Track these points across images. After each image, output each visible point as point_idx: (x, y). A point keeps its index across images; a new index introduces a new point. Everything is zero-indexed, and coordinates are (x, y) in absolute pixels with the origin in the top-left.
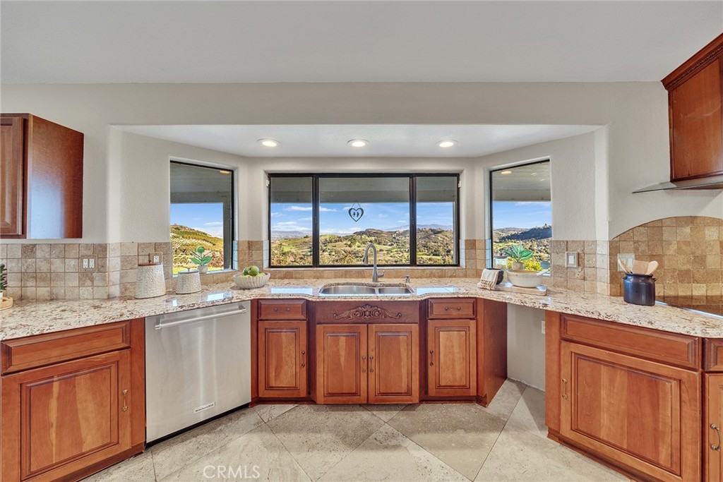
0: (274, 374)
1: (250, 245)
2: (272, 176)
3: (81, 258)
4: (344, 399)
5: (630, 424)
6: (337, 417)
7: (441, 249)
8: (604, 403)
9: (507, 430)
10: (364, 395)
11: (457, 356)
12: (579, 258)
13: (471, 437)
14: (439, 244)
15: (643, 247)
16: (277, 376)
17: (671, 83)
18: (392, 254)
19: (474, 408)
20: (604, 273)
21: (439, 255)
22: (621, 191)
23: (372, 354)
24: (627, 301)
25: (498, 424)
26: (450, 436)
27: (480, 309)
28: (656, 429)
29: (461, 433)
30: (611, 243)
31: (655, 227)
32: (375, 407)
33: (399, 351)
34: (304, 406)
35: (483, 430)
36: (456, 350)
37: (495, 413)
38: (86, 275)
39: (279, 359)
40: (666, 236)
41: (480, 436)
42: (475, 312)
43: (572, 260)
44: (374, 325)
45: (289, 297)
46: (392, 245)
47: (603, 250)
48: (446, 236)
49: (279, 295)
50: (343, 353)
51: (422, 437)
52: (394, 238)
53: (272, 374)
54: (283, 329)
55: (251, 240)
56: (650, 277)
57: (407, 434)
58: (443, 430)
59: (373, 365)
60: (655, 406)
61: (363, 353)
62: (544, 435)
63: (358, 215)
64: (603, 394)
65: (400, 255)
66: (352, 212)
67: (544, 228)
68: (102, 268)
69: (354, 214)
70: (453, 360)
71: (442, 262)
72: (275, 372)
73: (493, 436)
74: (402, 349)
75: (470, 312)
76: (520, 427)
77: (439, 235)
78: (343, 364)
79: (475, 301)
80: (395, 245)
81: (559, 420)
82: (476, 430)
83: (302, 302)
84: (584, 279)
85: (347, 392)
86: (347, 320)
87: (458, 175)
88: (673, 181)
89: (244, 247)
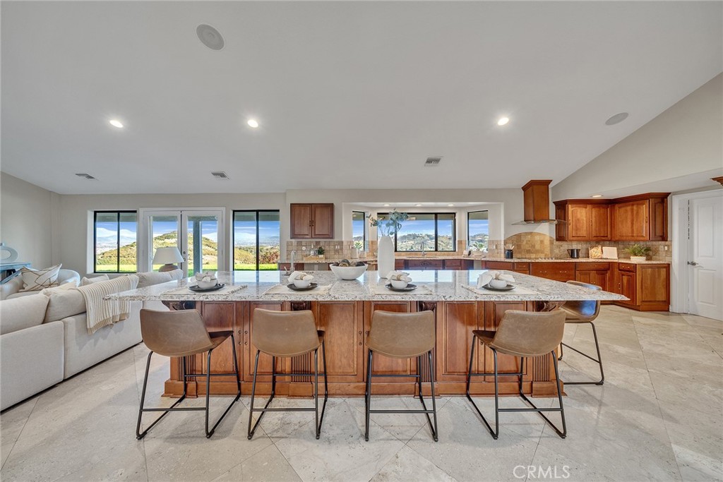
1: (372, 242)
2: (378, 214)
3: (335, 246)
12: (496, 246)
15: (515, 242)
17: (525, 188)
20: (502, 251)
27: (463, 263)
30: (505, 241)
31: (519, 236)
38: (337, 251)
40: (522, 239)
42: (461, 264)
43: (494, 247)
47: (503, 243)
56: (512, 250)
68: (342, 249)
75: (459, 264)
79: (461, 260)
84: (498, 253)
87: (455, 214)
88: (525, 221)
89: (370, 243)
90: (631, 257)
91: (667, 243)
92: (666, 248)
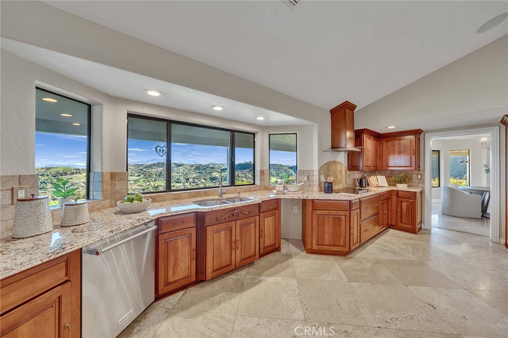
0: (172, 272)
1: (113, 176)
2: (130, 115)
4: (223, 270)
5: (333, 236)
6: (217, 285)
7: (182, 178)
8: (326, 231)
9: (293, 257)
10: (233, 264)
11: (271, 229)
12: (308, 177)
13: (284, 264)
14: (181, 174)
16: (174, 273)
17: (333, 112)
18: (139, 184)
19: (277, 254)
20: (316, 183)
21: (180, 183)
22: (322, 151)
23: (238, 238)
24: (325, 192)
25: (289, 256)
26: (277, 267)
28: (340, 234)
29: (280, 265)
30: (319, 170)
31: (328, 165)
32: (239, 269)
33: (251, 232)
34: (191, 289)
35: (286, 260)
36: (271, 226)
37: (285, 253)
39: (176, 259)
40: (331, 168)
41: (286, 263)
43: (306, 178)
44: (239, 221)
45: (185, 212)
46: (139, 176)
47: (316, 173)
48: (186, 168)
49: (176, 212)
50: (223, 242)
51: (266, 273)
52: (142, 170)
53: (171, 273)
54: (178, 237)
55: (114, 171)
56: (331, 183)
57: (260, 275)
58: (272, 267)
59: (239, 244)
60: (340, 226)
61: (233, 239)
62: (305, 253)
63: (163, 151)
64: (326, 227)
65: (148, 184)
66: (158, 148)
67: (245, 164)
69: (160, 150)
70: (270, 232)
71: (183, 187)
72: (173, 271)
73: (290, 261)
74: (252, 231)
76: (296, 254)
77: (181, 167)
78: (222, 249)
80: (142, 176)
81: (312, 244)
82: (283, 261)
83: (193, 214)
84: (309, 186)
85: (225, 265)
86: (224, 221)
87: (254, 134)
88: (332, 148)
89: (107, 178)
90: (397, 184)
91: (420, 172)
92: (419, 176)
